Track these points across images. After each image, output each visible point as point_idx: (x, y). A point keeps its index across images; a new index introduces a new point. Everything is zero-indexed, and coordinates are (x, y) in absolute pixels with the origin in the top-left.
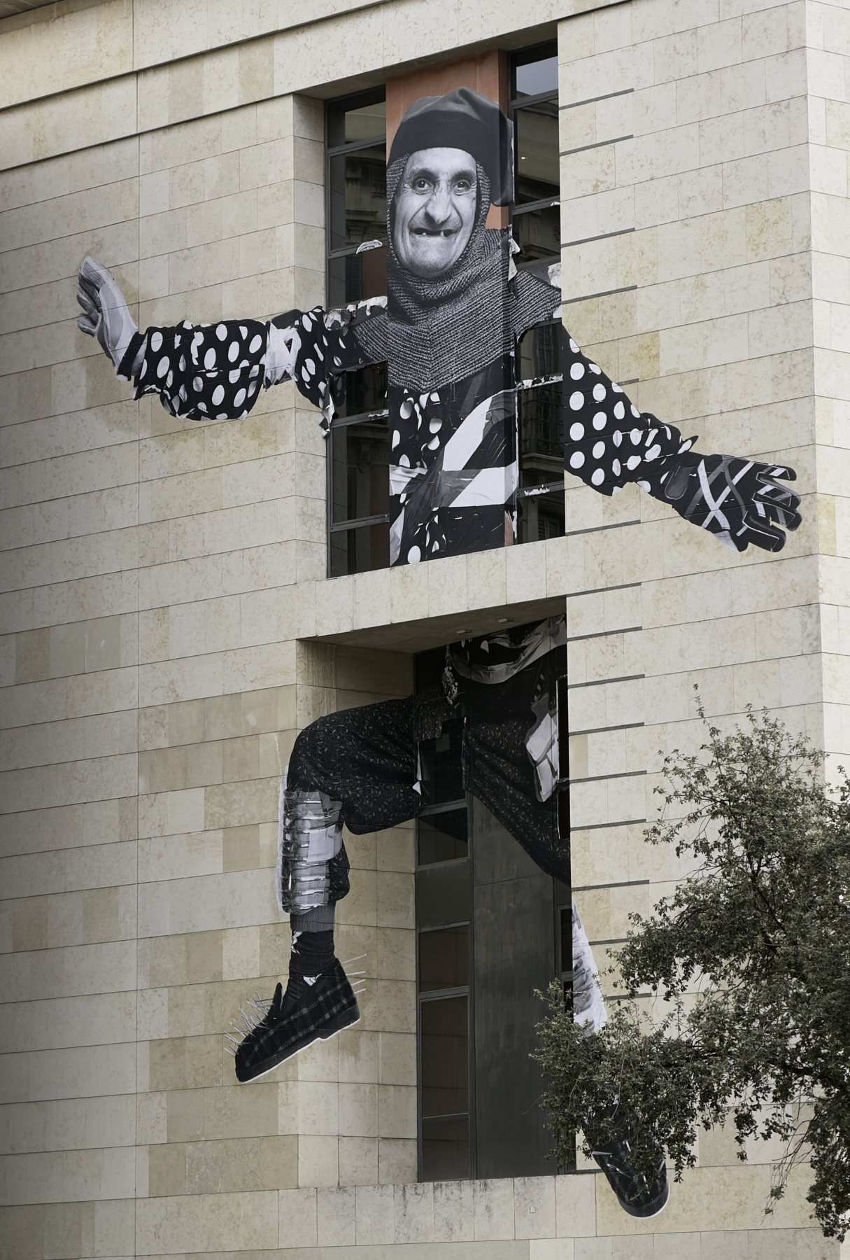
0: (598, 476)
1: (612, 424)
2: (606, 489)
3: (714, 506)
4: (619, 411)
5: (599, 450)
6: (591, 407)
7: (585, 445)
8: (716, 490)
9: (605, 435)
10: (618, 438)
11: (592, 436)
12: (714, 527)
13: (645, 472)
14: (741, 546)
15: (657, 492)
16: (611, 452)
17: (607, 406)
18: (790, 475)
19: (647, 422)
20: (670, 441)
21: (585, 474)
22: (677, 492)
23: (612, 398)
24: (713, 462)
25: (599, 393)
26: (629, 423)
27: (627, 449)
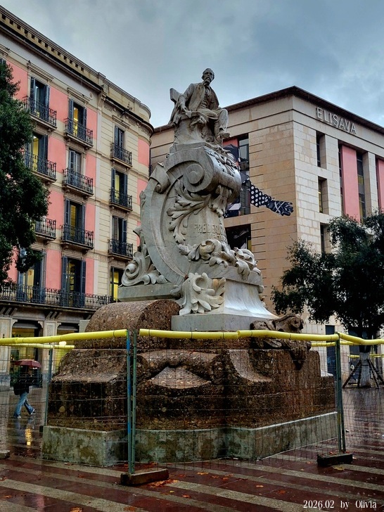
3: (278, 209)
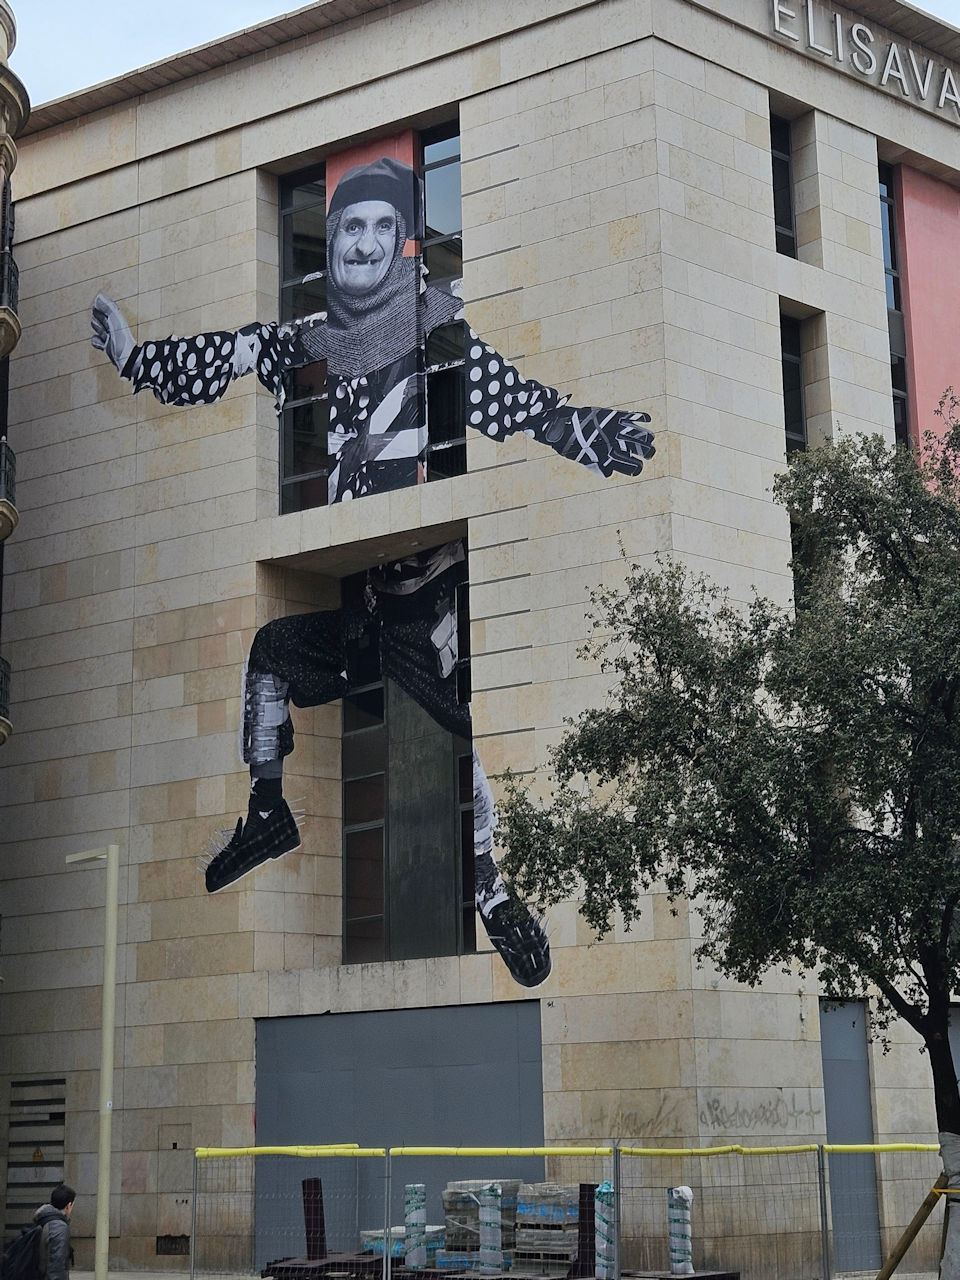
0: (493, 428)
1: (504, 388)
2: (499, 437)
3: (586, 446)
4: (509, 380)
5: (493, 409)
6: (487, 378)
7: (483, 406)
8: (586, 433)
9: (499, 398)
10: (508, 399)
11: (487, 399)
12: (586, 460)
13: (530, 422)
14: (607, 472)
15: (540, 437)
16: (503, 410)
17: (500, 376)
18: (646, 418)
19: (531, 386)
20: (549, 400)
21: (482, 427)
22: (555, 436)
23: (504, 370)
24: (584, 413)
25: (494, 367)
26: (517, 387)
27: (516, 407)
